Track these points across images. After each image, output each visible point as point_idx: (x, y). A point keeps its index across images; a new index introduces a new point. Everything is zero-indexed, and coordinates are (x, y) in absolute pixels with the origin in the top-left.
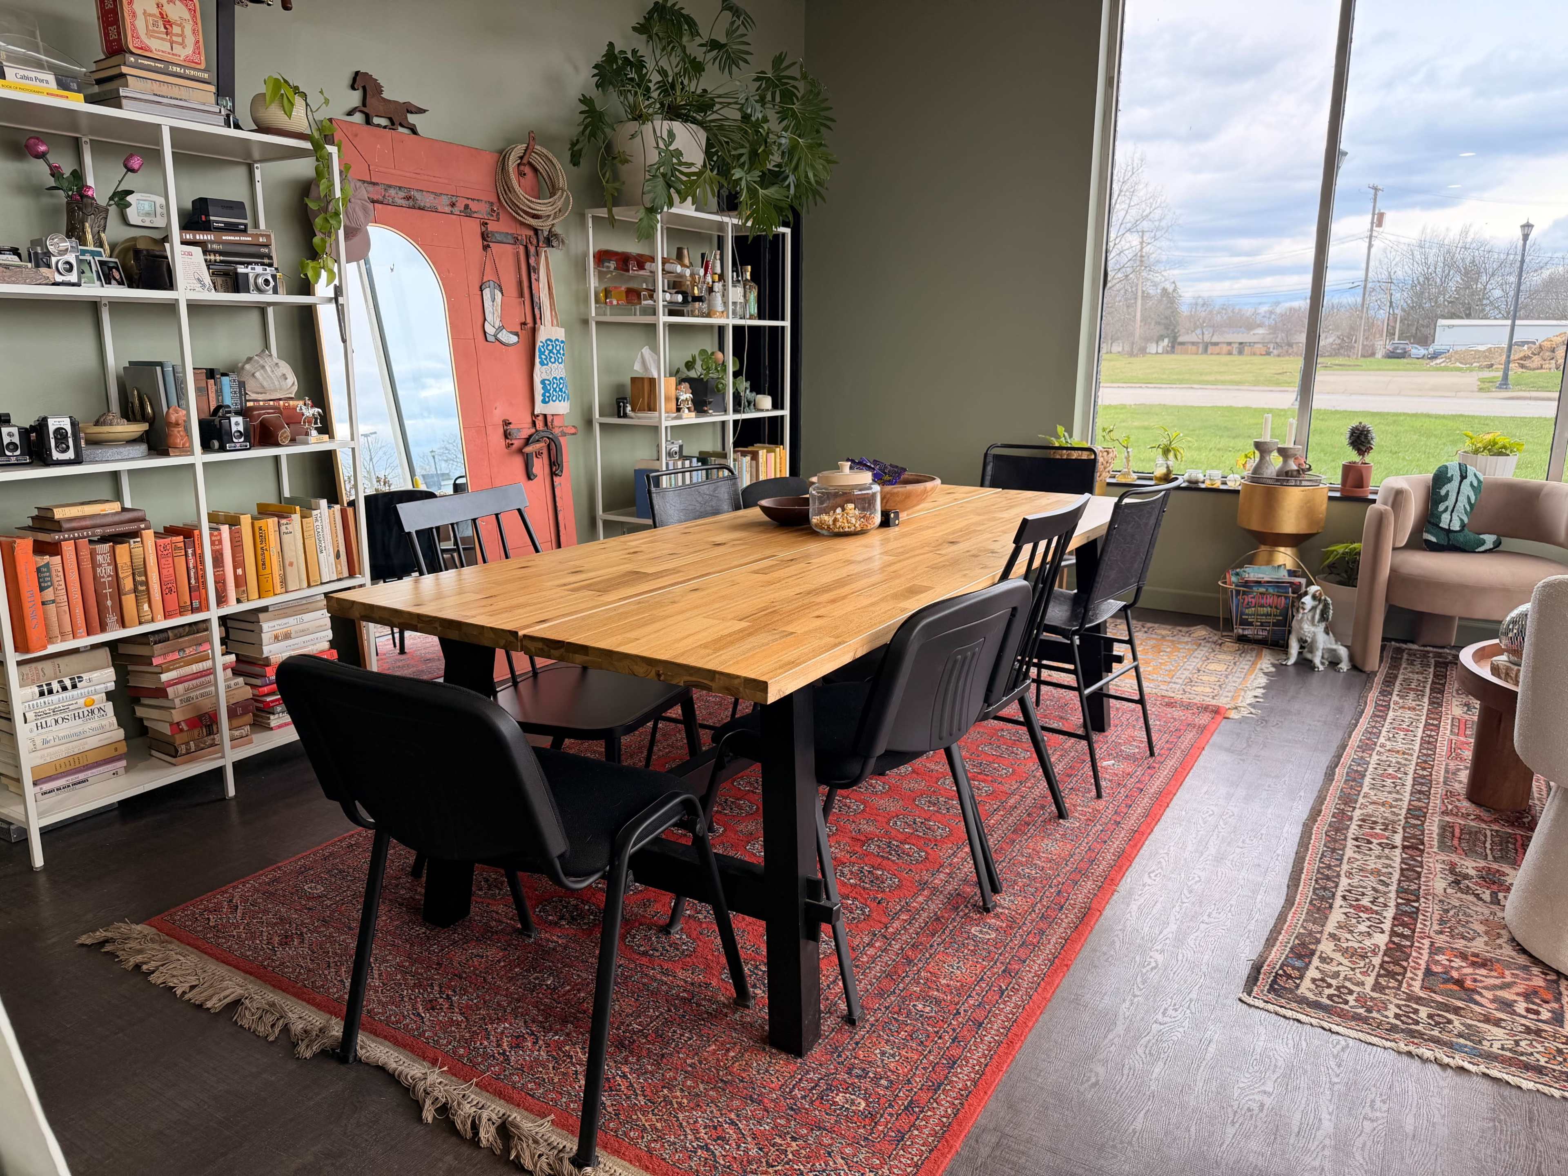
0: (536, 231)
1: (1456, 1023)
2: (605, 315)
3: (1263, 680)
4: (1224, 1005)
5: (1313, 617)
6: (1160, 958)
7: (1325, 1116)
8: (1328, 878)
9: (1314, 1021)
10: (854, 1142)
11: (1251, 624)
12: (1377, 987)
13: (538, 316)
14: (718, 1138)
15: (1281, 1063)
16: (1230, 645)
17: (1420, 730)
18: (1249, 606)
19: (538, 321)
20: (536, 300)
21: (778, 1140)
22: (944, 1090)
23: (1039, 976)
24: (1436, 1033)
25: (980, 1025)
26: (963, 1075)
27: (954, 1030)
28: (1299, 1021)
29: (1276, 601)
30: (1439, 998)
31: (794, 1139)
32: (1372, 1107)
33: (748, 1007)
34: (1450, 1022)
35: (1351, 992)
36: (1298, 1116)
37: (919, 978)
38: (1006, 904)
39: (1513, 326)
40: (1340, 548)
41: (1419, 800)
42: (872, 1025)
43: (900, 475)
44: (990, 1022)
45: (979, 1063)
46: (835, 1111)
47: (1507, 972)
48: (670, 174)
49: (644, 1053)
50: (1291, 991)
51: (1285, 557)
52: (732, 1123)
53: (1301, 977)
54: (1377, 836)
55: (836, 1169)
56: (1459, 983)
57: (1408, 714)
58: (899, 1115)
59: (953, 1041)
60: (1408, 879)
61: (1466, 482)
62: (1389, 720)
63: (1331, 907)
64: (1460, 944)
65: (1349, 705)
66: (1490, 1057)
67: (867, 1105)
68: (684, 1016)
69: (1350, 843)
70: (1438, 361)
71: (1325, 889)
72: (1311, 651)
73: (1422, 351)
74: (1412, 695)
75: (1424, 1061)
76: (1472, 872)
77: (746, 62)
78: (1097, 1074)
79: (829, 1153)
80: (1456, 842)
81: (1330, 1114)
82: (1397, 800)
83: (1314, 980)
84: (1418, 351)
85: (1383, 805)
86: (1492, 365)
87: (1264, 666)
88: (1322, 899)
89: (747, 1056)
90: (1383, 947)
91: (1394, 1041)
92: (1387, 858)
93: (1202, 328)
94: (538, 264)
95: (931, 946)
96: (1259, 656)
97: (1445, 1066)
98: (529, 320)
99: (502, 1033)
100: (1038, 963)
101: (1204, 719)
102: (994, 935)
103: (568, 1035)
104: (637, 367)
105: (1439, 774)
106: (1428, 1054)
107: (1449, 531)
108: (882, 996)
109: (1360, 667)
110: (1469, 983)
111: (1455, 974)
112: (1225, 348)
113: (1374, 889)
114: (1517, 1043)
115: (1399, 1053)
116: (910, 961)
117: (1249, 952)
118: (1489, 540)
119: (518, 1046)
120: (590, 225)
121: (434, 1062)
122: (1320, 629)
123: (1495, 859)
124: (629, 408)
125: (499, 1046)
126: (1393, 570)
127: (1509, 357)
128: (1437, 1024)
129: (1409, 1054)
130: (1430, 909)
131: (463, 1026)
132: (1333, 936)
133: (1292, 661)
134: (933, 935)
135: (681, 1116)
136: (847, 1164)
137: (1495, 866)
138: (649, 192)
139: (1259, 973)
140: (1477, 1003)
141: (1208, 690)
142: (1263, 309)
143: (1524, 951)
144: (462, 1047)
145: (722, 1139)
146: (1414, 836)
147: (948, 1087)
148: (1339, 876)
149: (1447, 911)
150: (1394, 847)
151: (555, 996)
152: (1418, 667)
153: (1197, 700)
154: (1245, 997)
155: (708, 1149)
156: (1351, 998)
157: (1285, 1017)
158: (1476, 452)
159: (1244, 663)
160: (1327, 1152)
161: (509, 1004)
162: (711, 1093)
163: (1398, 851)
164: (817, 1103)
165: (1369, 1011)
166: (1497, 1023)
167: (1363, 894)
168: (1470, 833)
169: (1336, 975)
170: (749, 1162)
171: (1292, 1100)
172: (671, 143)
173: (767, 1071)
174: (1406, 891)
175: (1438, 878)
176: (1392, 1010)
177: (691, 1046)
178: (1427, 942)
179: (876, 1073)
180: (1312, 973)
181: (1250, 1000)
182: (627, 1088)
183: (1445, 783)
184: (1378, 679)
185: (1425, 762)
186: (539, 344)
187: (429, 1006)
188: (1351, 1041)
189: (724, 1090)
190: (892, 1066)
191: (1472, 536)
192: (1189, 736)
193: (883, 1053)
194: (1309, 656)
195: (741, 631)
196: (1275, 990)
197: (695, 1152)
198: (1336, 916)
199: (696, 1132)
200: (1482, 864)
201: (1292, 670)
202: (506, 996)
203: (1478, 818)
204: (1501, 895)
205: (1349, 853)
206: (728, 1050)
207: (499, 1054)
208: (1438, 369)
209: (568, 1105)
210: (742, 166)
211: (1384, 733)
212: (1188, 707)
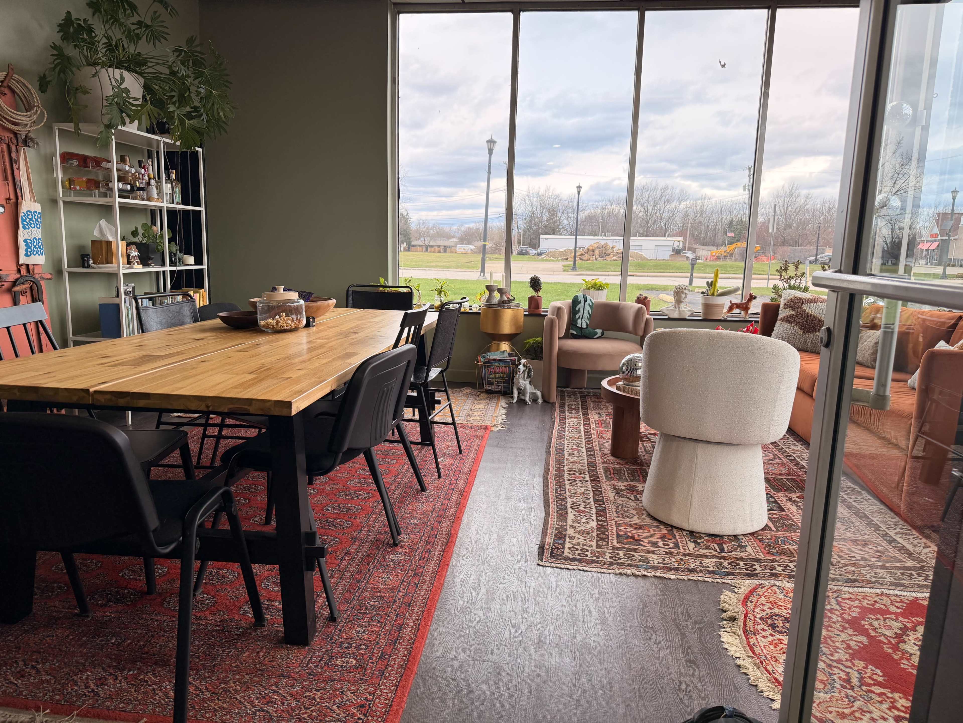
0: (16, 134)
1: (637, 556)
2: (70, 196)
3: (504, 411)
4: (531, 568)
5: (524, 376)
6: (493, 552)
7: (593, 610)
8: (562, 500)
9: (575, 567)
10: (355, 682)
11: (492, 383)
12: (598, 546)
13: (19, 194)
14: (268, 702)
15: (565, 590)
16: (483, 395)
17: (582, 427)
18: (491, 373)
19: (20, 198)
20: (18, 183)
21: (307, 694)
22: (399, 642)
23: (434, 573)
24: (629, 562)
25: (409, 604)
26: (408, 632)
27: (395, 611)
28: (568, 569)
29: (504, 370)
30: (626, 546)
31: (317, 690)
32: (612, 601)
33: (264, 626)
34: (634, 556)
35: (587, 551)
36: (581, 613)
37: (367, 588)
38: (405, 540)
39: (576, 239)
40: (531, 341)
41: (591, 458)
42: (346, 619)
43: (309, 297)
44: (415, 602)
45: (415, 624)
46: (338, 669)
47: (651, 530)
48: (122, 103)
49: (200, 667)
50: (561, 555)
51: (505, 346)
52: (274, 692)
53: (563, 548)
54: (577, 477)
55: (349, 700)
56: (632, 537)
57: (575, 420)
58: (377, 662)
59: (397, 616)
60: (597, 495)
61: (587, 303)
62: (567, 424)
63: (567, 513)
64: (628, 520)
65: (547, 419)
66: (655, 568)
67: (357, 661)
68: (221, 640)
69: (567, 482)
70: (543, 256)
71: (562, 505)
72: (524, 395)
73: (535, 252)
74: (574, 412)
75: (627, 575)
76: (623, 488)
77: (165, 39)
78: (479, 617)
79: (342, 693)
80: (612, 475)
81: (595, 609)
82: (581, 460)
83: (569, 548)
84: (533, 252)
85: (576, 463)
86: (567, 259)
87: (502, 404)
88: (562, 510)
89: (272, 653)
90: (595, 528)
91: (612, 569)
92: (585, 486)
93: (424, 237)
94: (18, 157)
95: (369, 570)
96: (498, 399)
97: (637, 576)
98: (12, 196)
99: (87, 679)
100: (431, 567)
101: (481, 432)
102: (403, 557)
103: (139, 669)
104: (96, 233)
105: (596, 446)
106: (629, 572)
107: (581, 328)
108: (347, 602)
109: (547, 401)
110: (636, 537)
111: (630, 534)
112: (437, 249)
113: (583, 502)
114: (664, 559)
115: (616, 574)
116: (358, 581)
117: (535, 540)
118: (599, 331)
119: (102, 684)
120: (57, 134)
121: (38, 709)
122: (527, 382)
123: (631, 481)
124: (91, 262)
125: (86, 687)
126: (559, 349)
127: (575, 253)
128: (629, 558)
129: (621, 574)
130: (611, 507)
131: (53, 682)
132: (572, 526)
133: (515, 401)
134: (368, 564)
135: (238, 697)
136: (354, 695)
137: (632, 483)
138: (108, 114)
139: (544, 549)
140: (642, 545)
141: (478, 418)
142: (455, 228)
143: (655, 519)
144: (57, 694)
145: (271, 702)
146: (594, 475)
147: (401, 641)
148: (566, 498)
149: (617, 507)
150: (587, 481)
151: (121, 648)
152: (573, 399)
153: (475, 423)
154: (540, 562)
155: (263, 711)
156: (588, 553)
157: (561, 568)
158: (588, 289)
159: (493, 404)
160: (598, 626)
161: (86, 660)
162: (255, 679)
163: (589, 483)
164: (326, 668)
165: (598, 557)
166: (653, 552)
167: (580, 505)
168: (617, 471)
169: (579, 544)
170: (293, 710)
171: (576, 606)
172: (122, 84)
173: (288, 658)
174: (598, 500)
175: (610, 493)
176: (608, 556)
177: (232, 656)
178: (613, 522)
179: (356, 643)
180: (567, 545)
181: (543, 563)
182: (195, 690)
183: (600, 450)
184: (557, 405)
185: (589, 441)
186: (21, 214)
187: (19, 675)
188: (594, 573)
189: (262, 675)
190: (365, 637)
191: (591, 330)
192: (476, 441)
193: (358, 632)
194: (523, 397)
195: (253, 379)
196: (553, 556)
197: (255, 714)
198: (571, 517)
199: (252, 703)
200: (626, 483)
201: (515, 405)
202: (82, 656)
203: (618, 463)
204: (638, 496)
205: (568, 487)
206: (258, 653)
207: (89, 692)
208: (543, 260)
209: (154, 711)
210: (174, 103)
211: (567, 430)
212: (471, 427)
